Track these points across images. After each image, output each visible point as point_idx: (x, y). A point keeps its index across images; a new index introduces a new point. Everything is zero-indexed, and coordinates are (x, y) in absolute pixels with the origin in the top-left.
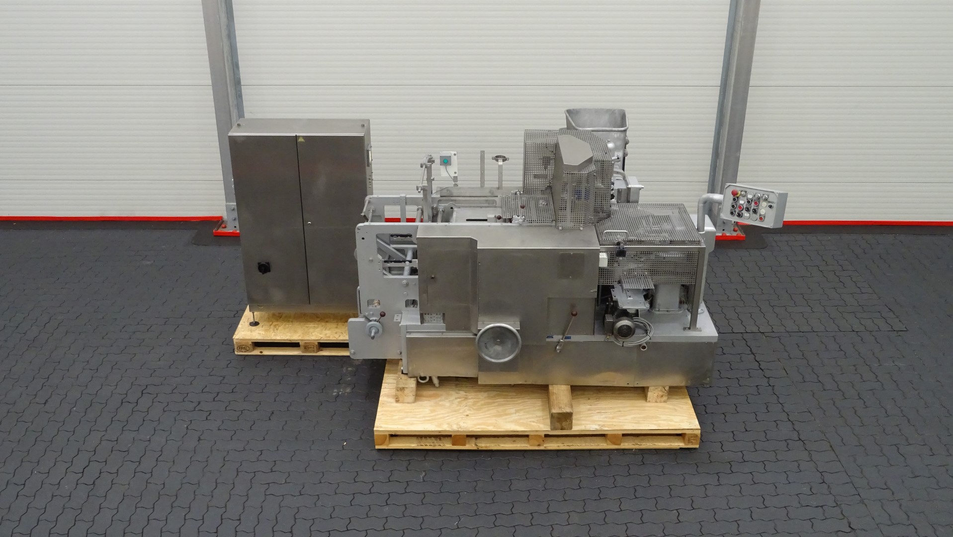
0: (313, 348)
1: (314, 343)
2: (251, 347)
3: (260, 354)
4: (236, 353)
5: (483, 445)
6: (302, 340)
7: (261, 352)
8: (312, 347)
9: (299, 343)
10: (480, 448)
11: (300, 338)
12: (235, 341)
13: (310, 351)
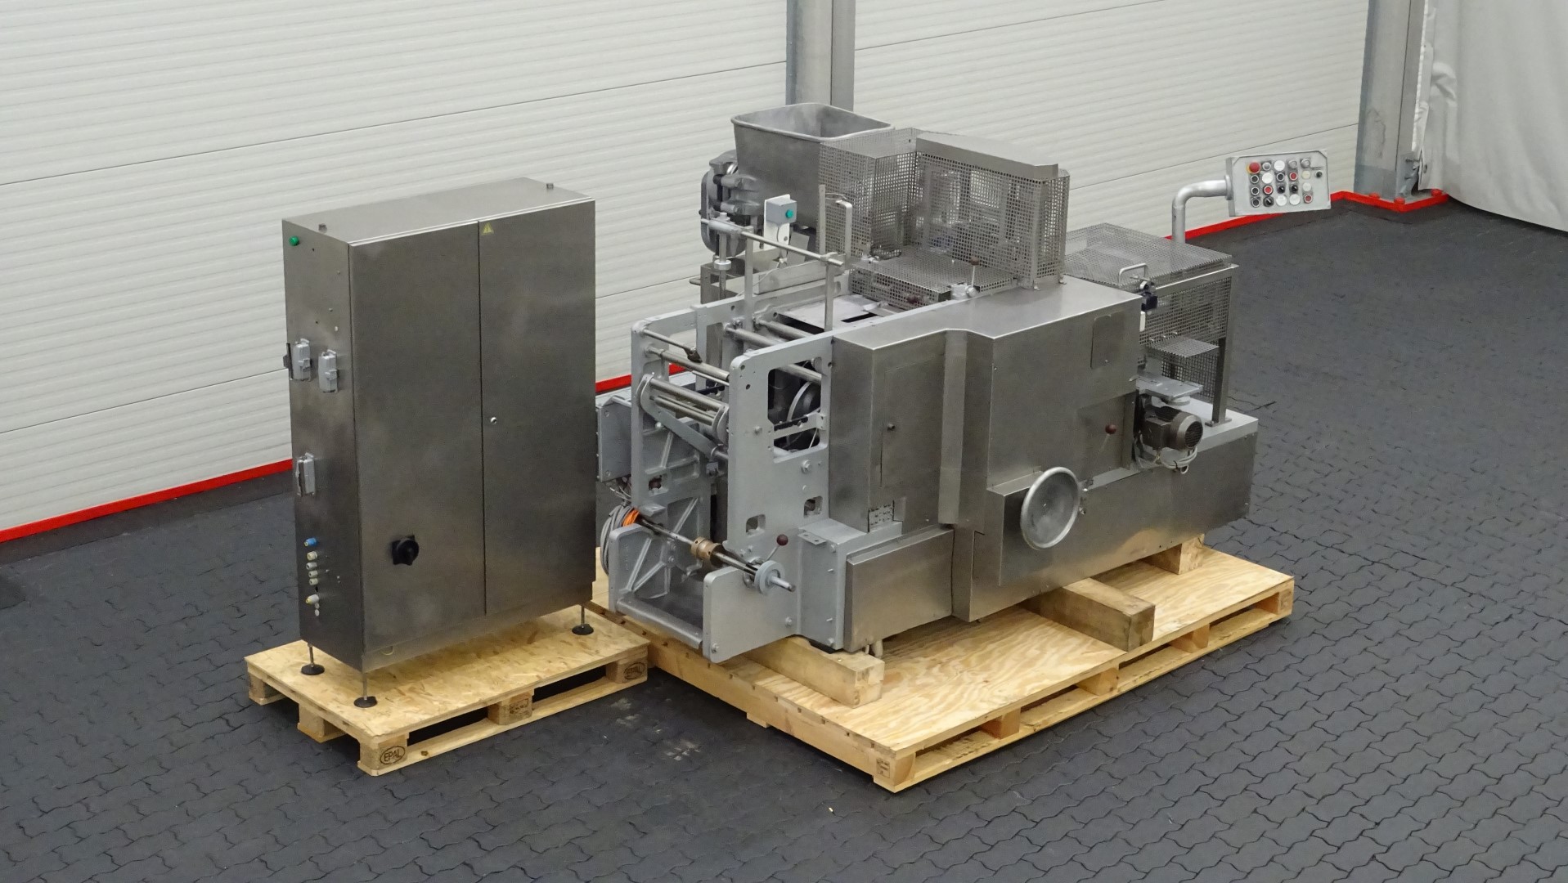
1: (527, 694)
2: (406, 746)
3: (423, 758)
4: (374, 773)
5: (1039, 721)
6: (506, 694)
7: (424, 753)
9: (499, 704)
10: (1038, 729)
12: (376, 742)
13: (518, 717)
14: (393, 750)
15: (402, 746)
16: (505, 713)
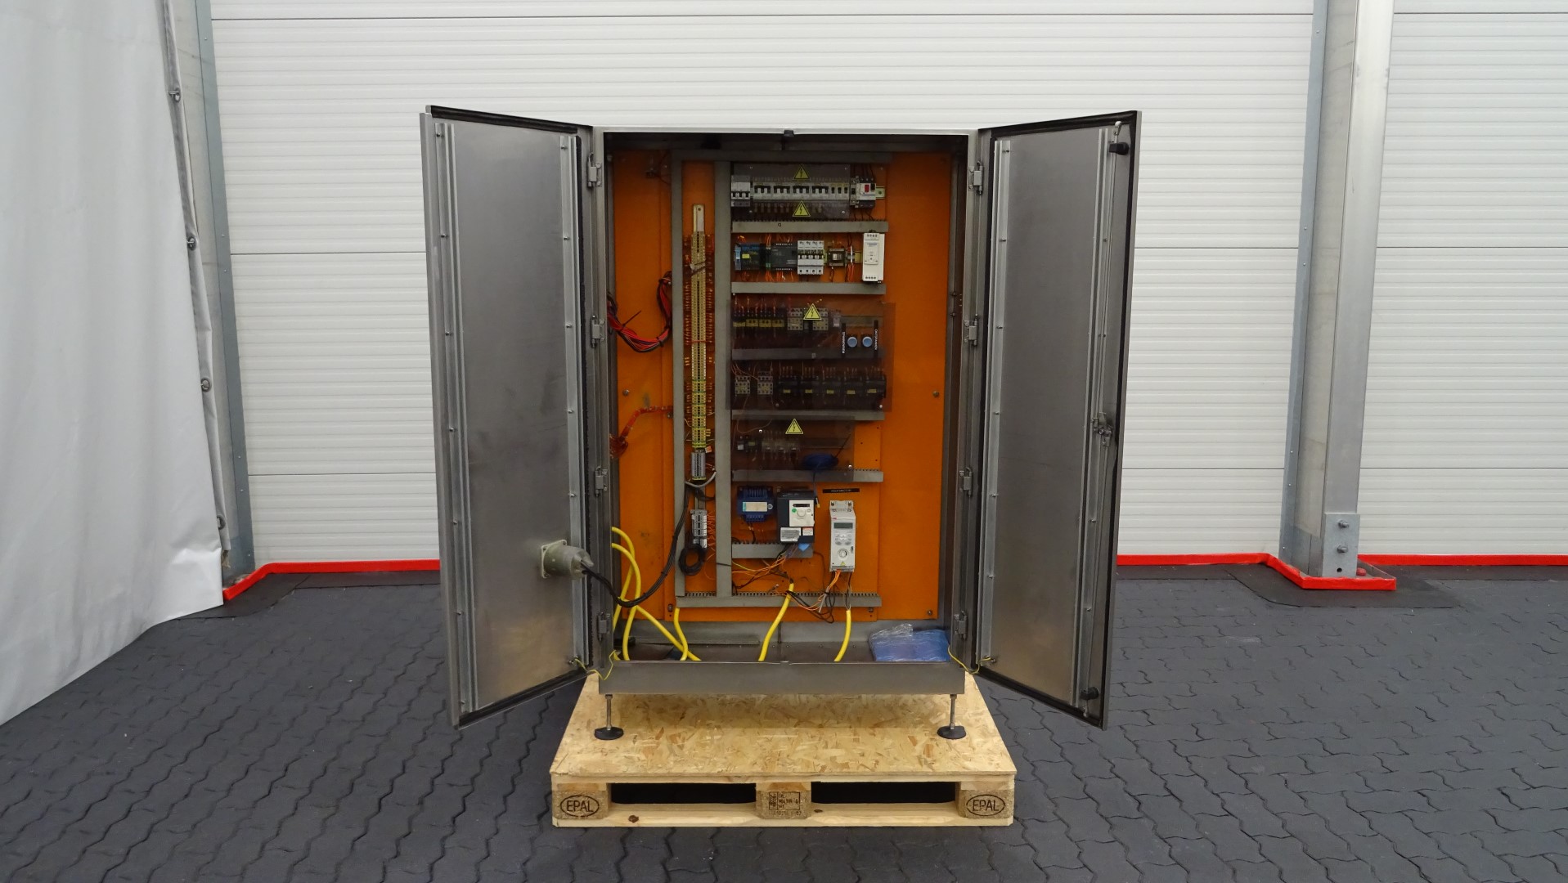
0: (798, 802)
1: (800, 786)
2: (604, 800)
3: (631, 825)
4: (555, 822)
6: (764, 776)
7: (634, 819)
8: (795, 797)
9: (754, 785)
11: (758, 769)
12: (555, 781)
13: (787, 814)
14: (581, 799)
15: (597, 799)
16: (765, 802)
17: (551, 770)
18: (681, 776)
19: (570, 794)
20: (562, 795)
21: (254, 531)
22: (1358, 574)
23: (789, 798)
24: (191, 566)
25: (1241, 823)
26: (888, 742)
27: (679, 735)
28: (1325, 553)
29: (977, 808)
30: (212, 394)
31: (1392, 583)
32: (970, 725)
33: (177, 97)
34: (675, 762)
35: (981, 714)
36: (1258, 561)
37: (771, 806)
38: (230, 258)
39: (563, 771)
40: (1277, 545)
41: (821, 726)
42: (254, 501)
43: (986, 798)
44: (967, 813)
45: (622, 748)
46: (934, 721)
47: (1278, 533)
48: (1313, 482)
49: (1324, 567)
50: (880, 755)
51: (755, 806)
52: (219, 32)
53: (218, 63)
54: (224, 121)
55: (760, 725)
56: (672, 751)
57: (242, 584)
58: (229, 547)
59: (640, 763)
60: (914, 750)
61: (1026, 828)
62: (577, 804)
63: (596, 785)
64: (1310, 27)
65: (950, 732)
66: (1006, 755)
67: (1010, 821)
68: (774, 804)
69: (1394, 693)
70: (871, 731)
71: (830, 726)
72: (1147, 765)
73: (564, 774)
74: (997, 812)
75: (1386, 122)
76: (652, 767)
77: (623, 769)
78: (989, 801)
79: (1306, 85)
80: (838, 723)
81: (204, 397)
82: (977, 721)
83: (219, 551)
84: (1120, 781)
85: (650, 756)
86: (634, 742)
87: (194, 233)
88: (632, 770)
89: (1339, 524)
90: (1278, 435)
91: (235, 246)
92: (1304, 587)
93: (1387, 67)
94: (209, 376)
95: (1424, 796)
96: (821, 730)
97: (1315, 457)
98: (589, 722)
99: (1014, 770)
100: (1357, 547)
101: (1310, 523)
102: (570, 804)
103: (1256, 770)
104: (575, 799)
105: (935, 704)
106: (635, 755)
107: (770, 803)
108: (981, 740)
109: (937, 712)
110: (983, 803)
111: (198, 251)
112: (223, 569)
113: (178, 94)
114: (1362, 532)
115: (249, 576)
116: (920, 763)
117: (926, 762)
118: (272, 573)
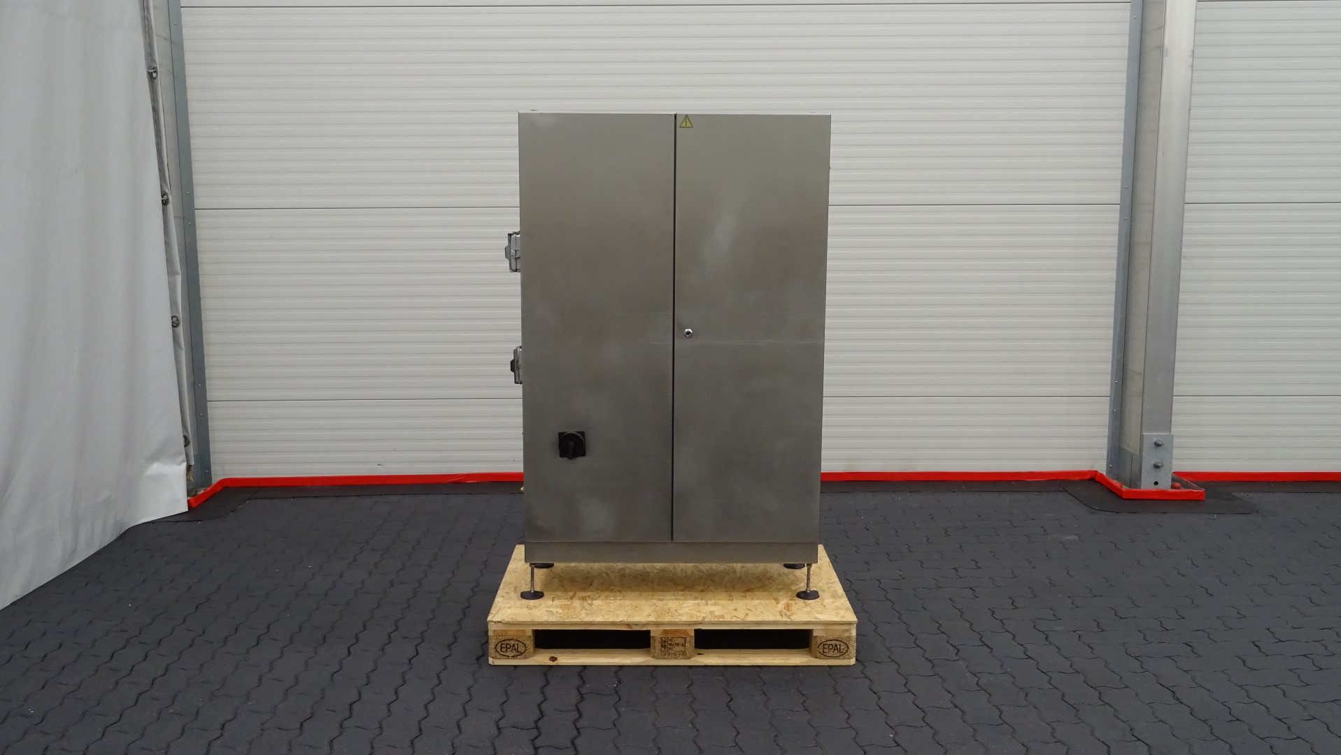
1: (685, 632)
2: (530, 644)
3: (551, 663)
4: (491, 661)
6: (657, 624)
7: (554, 659)
8: (681, 641)
9: (649, 632)
11: (652, 619)
12: (492, 628)
13: (675, 654)
14: (512, 643)
15: (525, 642)
16: (658, 645)
17: (488, 619)
18: (591, 623)
19: (503, 638)
20: (497, 639)
21: (211, 450)
22: (1173, 487)
23: (677, 642)
24: (161, 478)
25: (1038, 663)
26: (756, 602)
27: (589, 597)
28: (1143, 468)
29: (826, 651)
30: (180, 330)
31: (1201, 494)
32: (823, 591)
33: (154, 75)
34: (586, 614)
35: (833, 583)
36: (1088, 477)
37: (663, 649)
38: (194, 213)
39: (497, 620)
40: (1104, 463)
41: (702, 591)
42: (212, 424)
43: (833, 642)
44: (818, 655)
45: (543, 605)
46: (793, 588)
47: (1105, 452)
48: (1133, 407)
49: (1142, 480)
50: (749, 610)
51: (650, 650)
52: (187, 17)
53: (187, 44)
54: (191, 94)
55: (653, 590)
56: (583, 607)
57: (203, 494)
58: (193, 463)
59: (558, 615)
60: (776, 607)
61: (865, 666)
62: (508, 646)
63: (524, 631)
64: (1128, 14)
65: (806, 595)
66: (850, 610)
67: (853, 662)
68: (665, 647)
69: (1184, 576)
70: (743, 594)
71: (710, 591)
72: (968, 625)
73: (499, 622)
74: (843, 654)
75: (1191, 95)
76: (568, 618)
77: (545, 618)
78: (836, 645)
79: (1125, 63)
80: (717, 589)
81: (174, 332)
82: (829, 588)
83: (184, 465)
84: (944, 636)
85: (566, 610)
86: (553, 601)
87: (167, 191)
88: (552, 619)
89: (1155, 443)
90: (1105, 367)
91: (199, 202)
92: (1124, 497)
93: (1191, 48)
94: (179, 314)
95: (1189, 646)
96: (703, 593)
97: (1134, 386)
98: (516, 588)
99: (856, 620)
100: (1171, 463)
101: (1131, 444)
102: (503, 646)
103: (1057, 628)
104: (507, 642)
105: (795, 576)
106: (555, 610)
107: (662, 646)
108: (832, 600)
109: (797, 581)
110: (831, 647)
111: (170, 206)
112: (188, 480)
113: (155, 72)
114: (1175, 451)
115: (209, 489)
116: (781, 615)
117: (786, 614)
118: (227, 487)
